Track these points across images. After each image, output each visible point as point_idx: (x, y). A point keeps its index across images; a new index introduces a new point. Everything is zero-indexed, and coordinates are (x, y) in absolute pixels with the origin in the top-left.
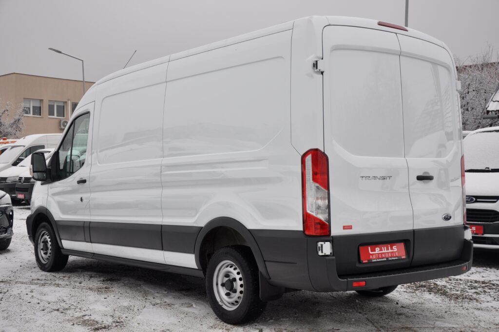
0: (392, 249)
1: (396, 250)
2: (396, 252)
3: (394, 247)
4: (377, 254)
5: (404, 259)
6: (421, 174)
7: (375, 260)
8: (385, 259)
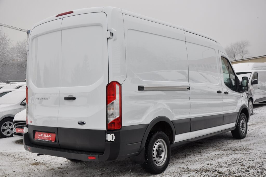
0: (49, 136)
1: (50, 137)
2: (50, 138)
3: (50, 135)
4: (41, 137)
5: (53, 142)
6: (67, 96)
7: (39, 140)
8: (44, 140)
